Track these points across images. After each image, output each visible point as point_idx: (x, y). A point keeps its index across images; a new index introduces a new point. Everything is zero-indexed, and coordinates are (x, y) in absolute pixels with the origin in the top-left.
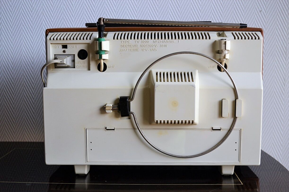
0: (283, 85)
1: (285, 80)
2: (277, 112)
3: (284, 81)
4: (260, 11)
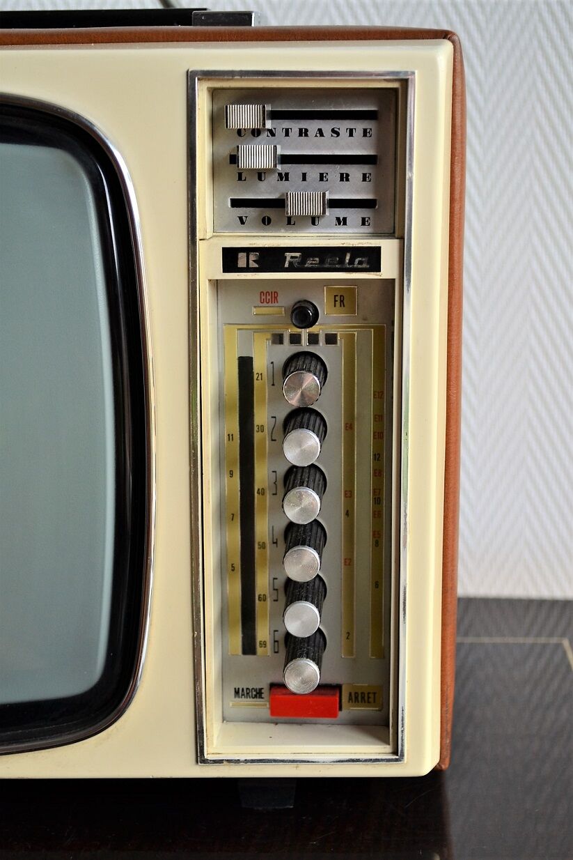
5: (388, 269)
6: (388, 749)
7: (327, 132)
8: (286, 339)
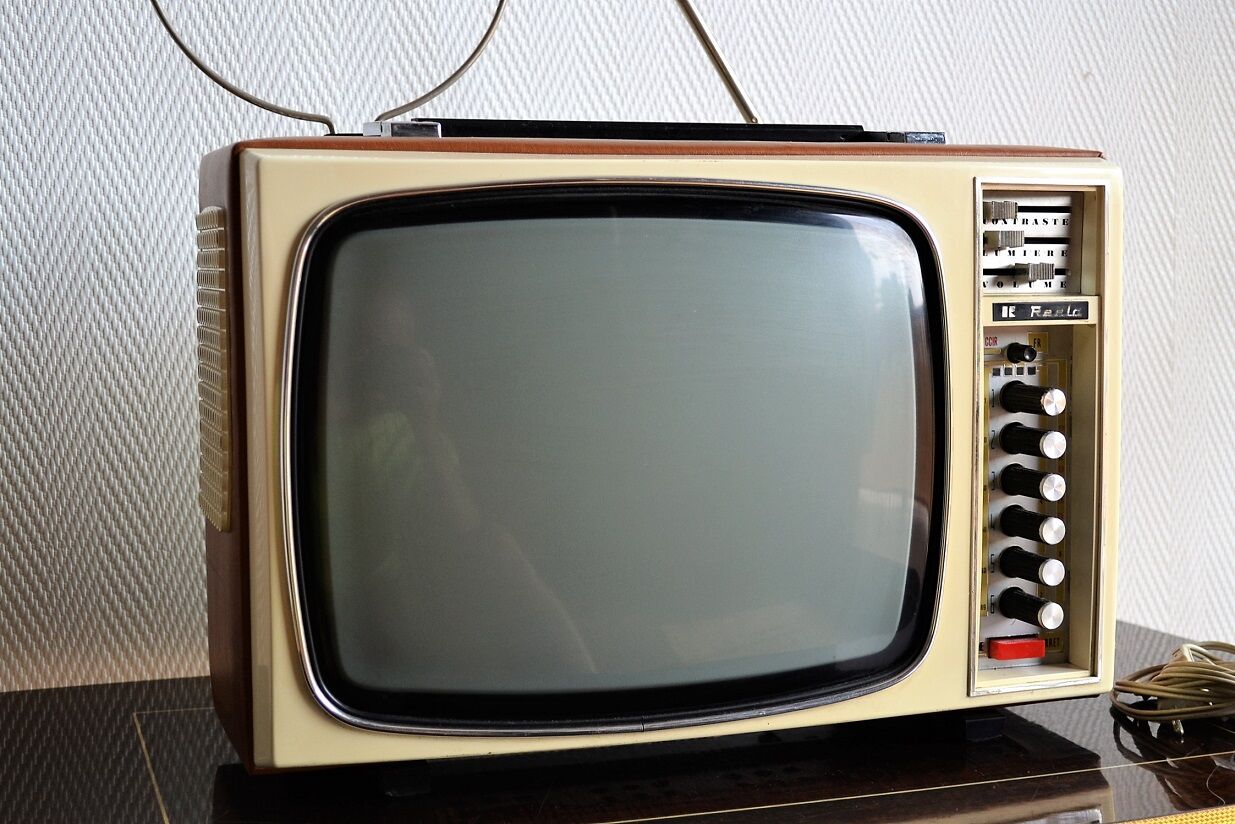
0: (1167, 368)
1: (1172, 348)
2: (1151, 479)
3: (1170, 354)
4: (1085, 77)
5: (1093, 318)
6: (1088, 673)
7: (1040, 221)
8: (1002, 372)
